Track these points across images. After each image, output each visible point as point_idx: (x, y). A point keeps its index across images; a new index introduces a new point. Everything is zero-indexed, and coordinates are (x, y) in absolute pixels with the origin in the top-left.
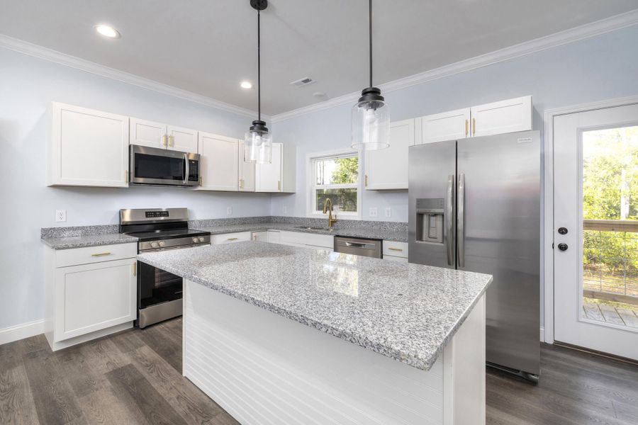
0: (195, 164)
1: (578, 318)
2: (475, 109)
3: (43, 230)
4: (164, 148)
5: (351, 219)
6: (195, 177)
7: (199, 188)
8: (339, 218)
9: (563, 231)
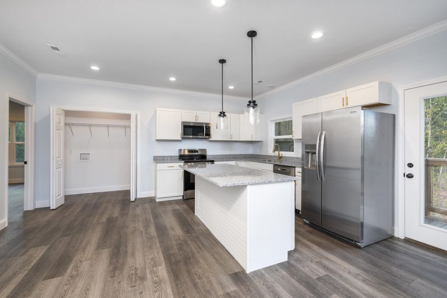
0: (208, 128)
1: (420, 223)
2: (348, 90)
3: (154, 157)
4: (195, 121)
5: (290, 156)
6: (208, 134)
7: (211, 139)
8: (283, 155)
9: (410, 165)
